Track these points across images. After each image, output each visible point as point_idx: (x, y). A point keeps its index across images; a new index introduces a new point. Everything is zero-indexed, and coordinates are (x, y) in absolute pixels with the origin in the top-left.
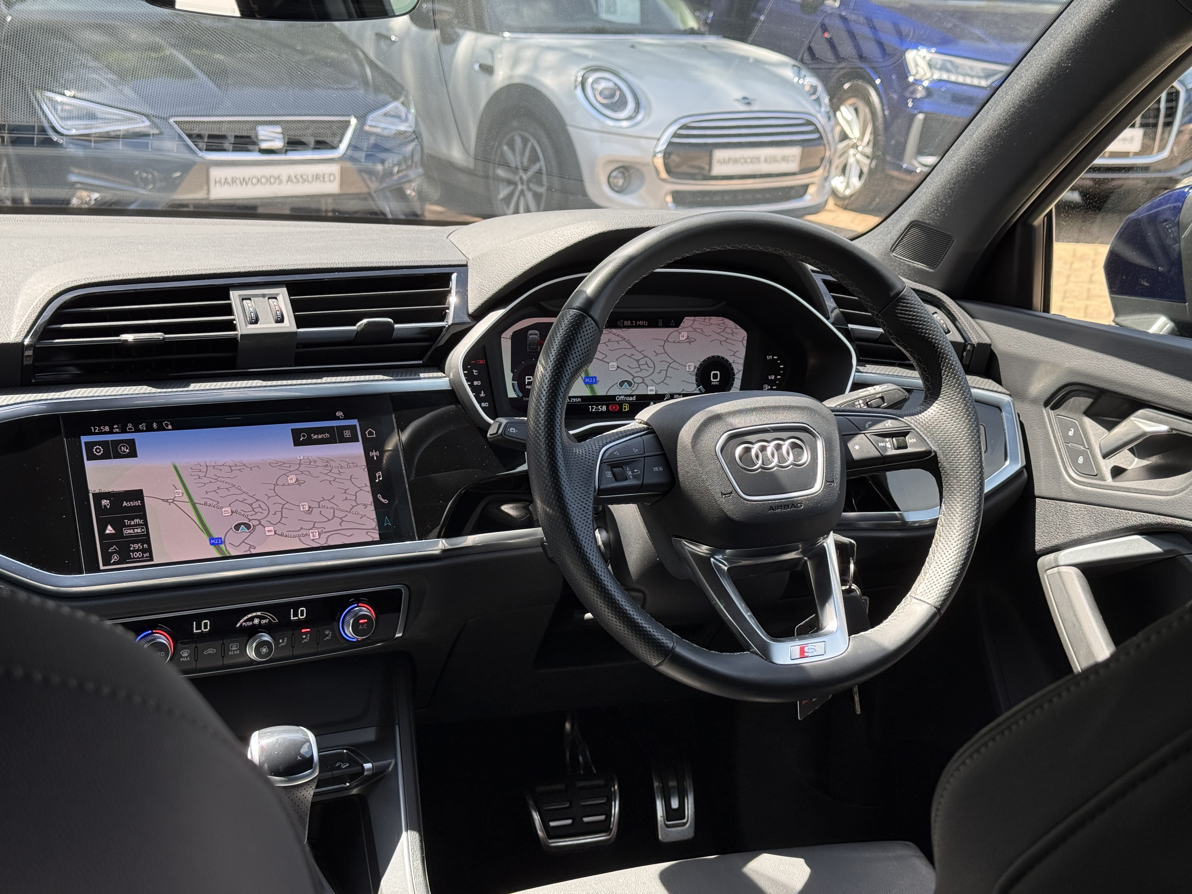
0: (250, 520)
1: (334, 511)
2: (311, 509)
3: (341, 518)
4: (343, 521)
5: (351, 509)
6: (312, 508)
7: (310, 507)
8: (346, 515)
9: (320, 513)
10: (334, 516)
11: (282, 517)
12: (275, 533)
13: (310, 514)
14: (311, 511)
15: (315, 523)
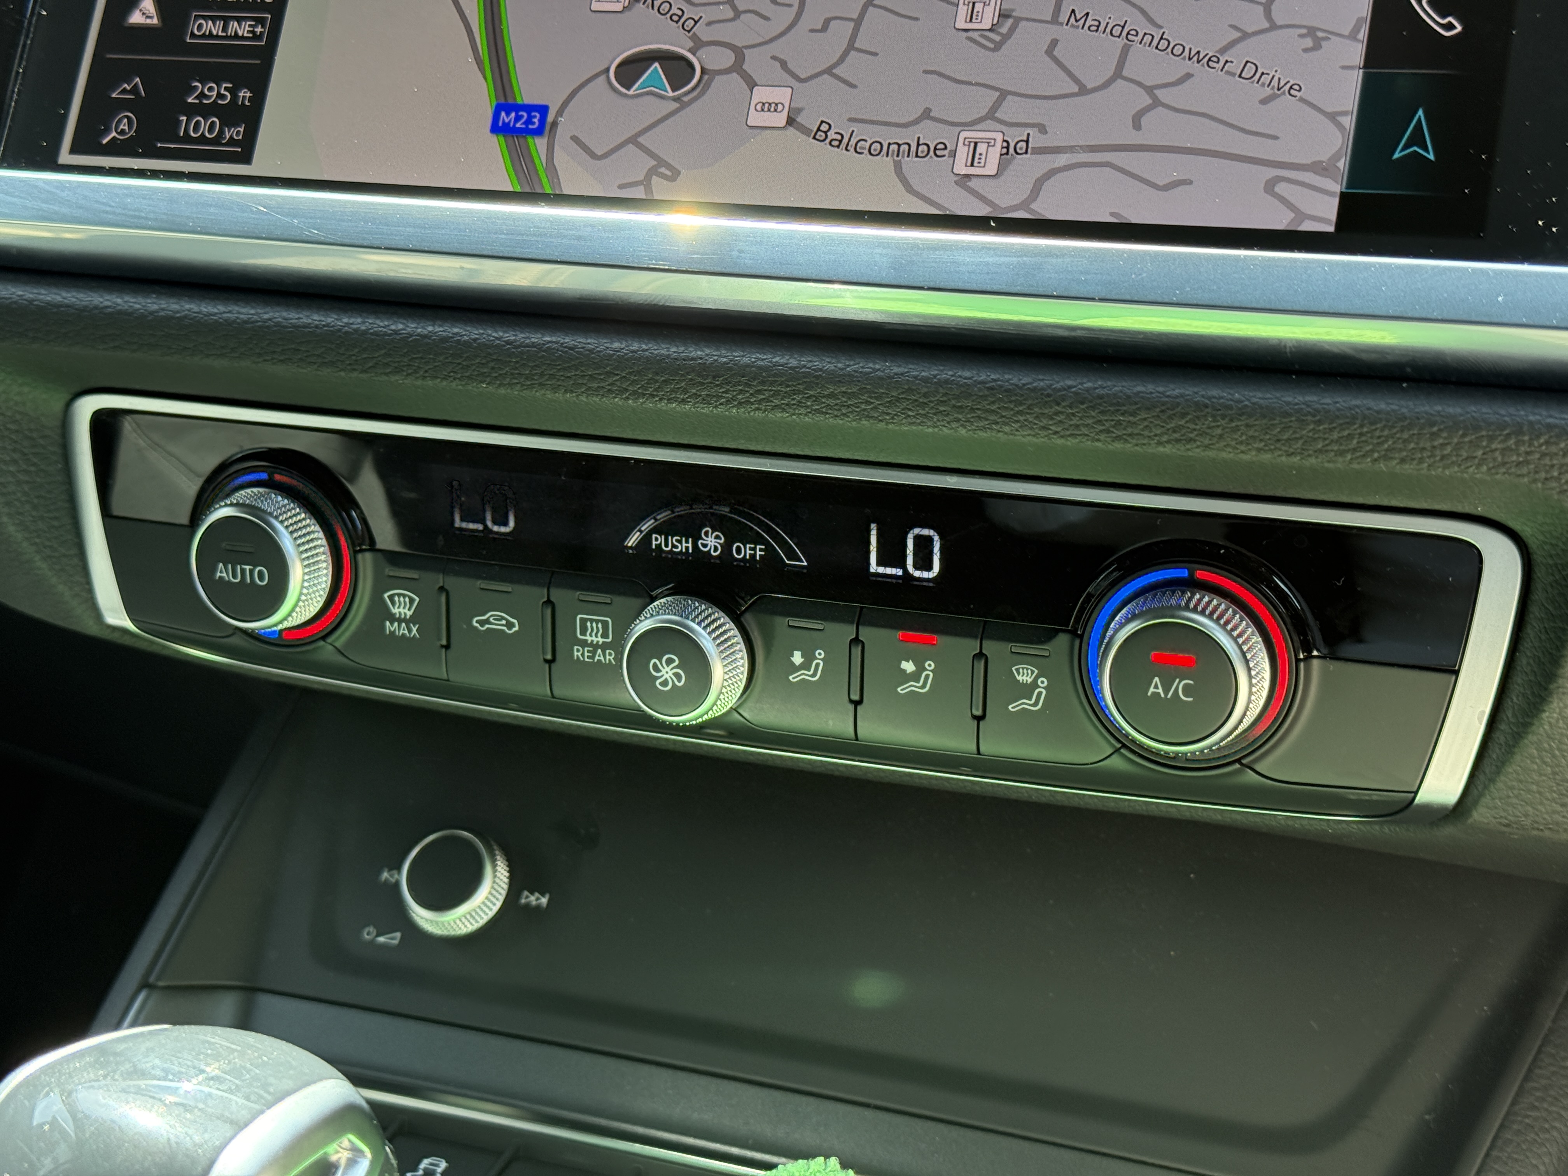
0: (698, 45)
1: (1125, 50)
2: (1004, 30)
3: (1150, 90)
4: (1157, 103)
5: (1223, 50)
6: (1018, 20)
7: (1004, 15)
8: (1189, 76)
9: (1050, 52)
10: (1118, 74)
11: (851, 46)
12: (791, 121)
13: (998, 46)
14: (1006, 37)
15: (1004, 94)
